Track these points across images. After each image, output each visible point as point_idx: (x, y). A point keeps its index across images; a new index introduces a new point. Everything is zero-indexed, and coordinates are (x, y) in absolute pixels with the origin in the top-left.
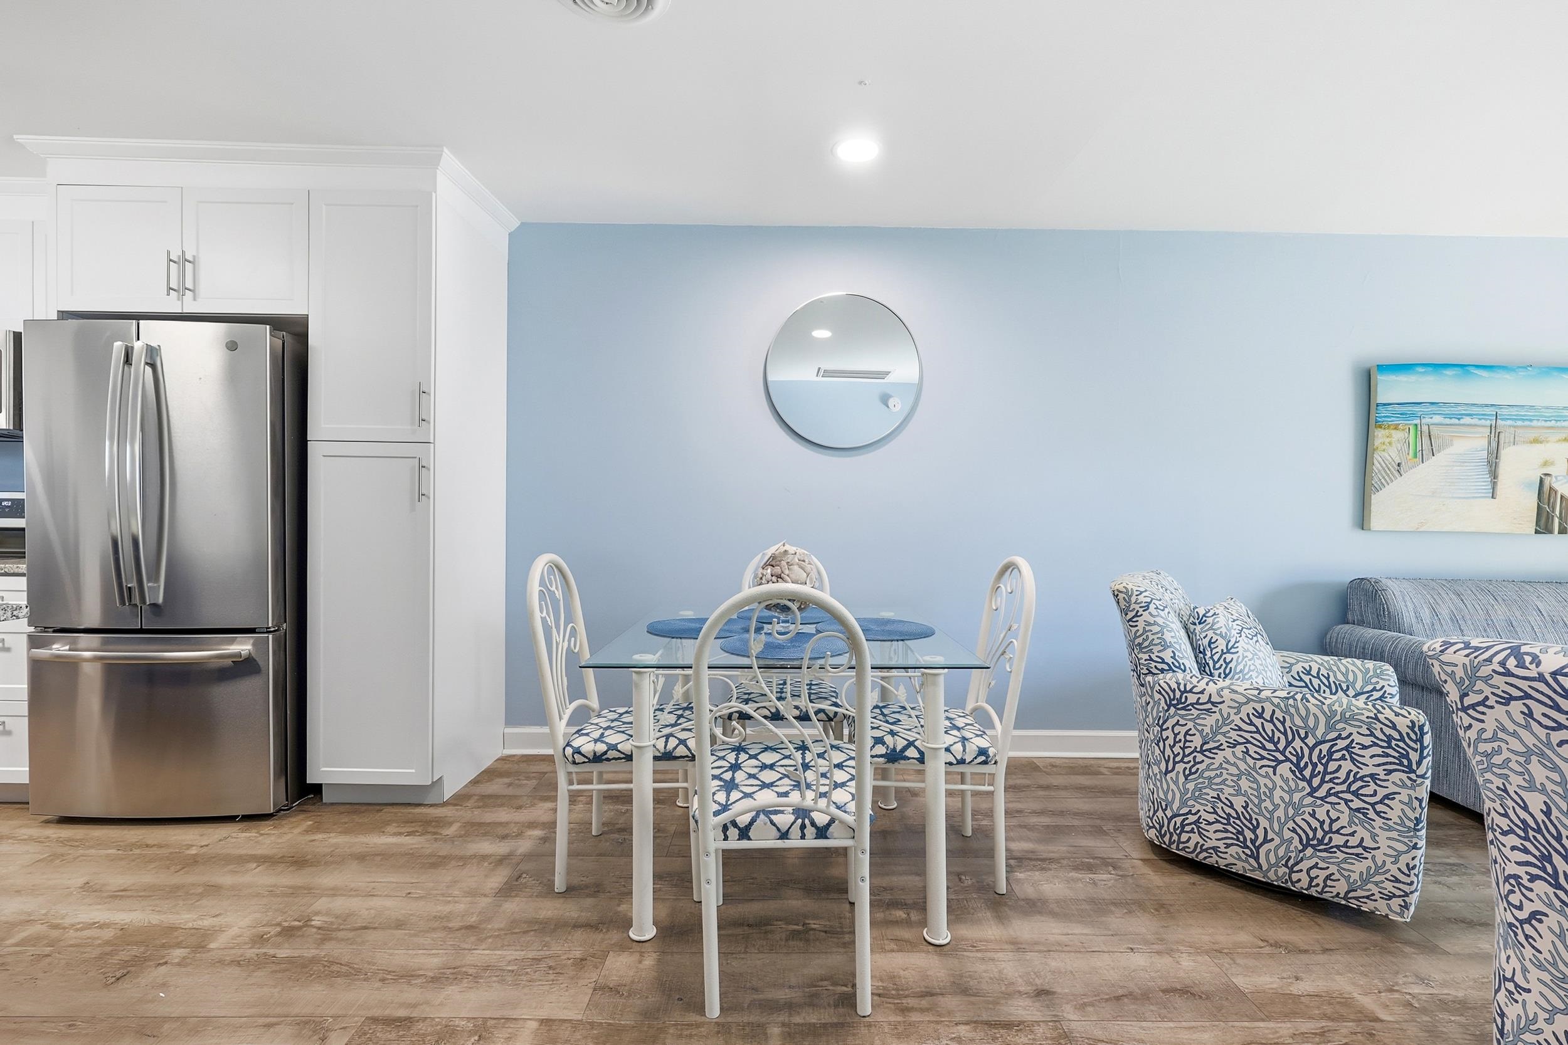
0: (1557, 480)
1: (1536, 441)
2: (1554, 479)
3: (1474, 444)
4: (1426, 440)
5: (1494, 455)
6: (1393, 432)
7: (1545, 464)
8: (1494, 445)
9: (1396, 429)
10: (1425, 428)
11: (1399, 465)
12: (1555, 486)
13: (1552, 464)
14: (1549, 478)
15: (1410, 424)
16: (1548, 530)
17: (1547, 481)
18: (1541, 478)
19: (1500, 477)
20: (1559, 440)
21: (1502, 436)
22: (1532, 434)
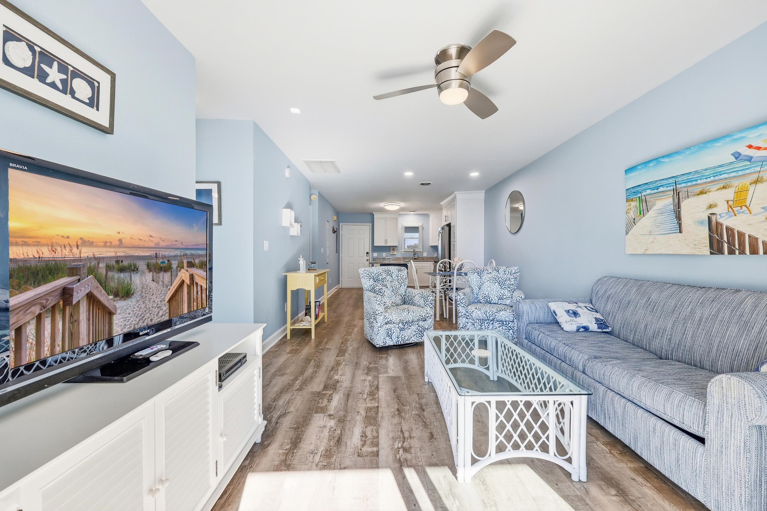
0: (721, 217)
1: (702, 193)
2: (718, 217)
3: (667, 202)
4: (644, 204)
5: (677, 207)
6: (631, 202)
7: (710, 207)
8: (676, 200)
9: (632, 201)
10: (643, 198)
11: (634, 219)
12: (720, 220)
13: (715, 206)
14: (715, 216)
15: (637, 198)
16: (720, 251)
17: (713, 218)
18: (709, 217)
19: (683, 220)
20: (719, 189)
21: (680, 194)
22: (698, 189)
